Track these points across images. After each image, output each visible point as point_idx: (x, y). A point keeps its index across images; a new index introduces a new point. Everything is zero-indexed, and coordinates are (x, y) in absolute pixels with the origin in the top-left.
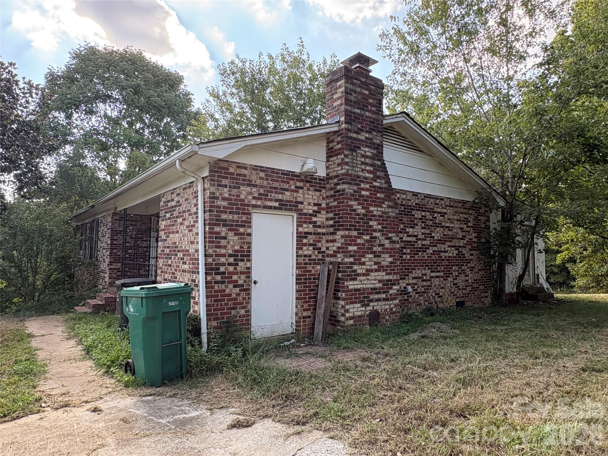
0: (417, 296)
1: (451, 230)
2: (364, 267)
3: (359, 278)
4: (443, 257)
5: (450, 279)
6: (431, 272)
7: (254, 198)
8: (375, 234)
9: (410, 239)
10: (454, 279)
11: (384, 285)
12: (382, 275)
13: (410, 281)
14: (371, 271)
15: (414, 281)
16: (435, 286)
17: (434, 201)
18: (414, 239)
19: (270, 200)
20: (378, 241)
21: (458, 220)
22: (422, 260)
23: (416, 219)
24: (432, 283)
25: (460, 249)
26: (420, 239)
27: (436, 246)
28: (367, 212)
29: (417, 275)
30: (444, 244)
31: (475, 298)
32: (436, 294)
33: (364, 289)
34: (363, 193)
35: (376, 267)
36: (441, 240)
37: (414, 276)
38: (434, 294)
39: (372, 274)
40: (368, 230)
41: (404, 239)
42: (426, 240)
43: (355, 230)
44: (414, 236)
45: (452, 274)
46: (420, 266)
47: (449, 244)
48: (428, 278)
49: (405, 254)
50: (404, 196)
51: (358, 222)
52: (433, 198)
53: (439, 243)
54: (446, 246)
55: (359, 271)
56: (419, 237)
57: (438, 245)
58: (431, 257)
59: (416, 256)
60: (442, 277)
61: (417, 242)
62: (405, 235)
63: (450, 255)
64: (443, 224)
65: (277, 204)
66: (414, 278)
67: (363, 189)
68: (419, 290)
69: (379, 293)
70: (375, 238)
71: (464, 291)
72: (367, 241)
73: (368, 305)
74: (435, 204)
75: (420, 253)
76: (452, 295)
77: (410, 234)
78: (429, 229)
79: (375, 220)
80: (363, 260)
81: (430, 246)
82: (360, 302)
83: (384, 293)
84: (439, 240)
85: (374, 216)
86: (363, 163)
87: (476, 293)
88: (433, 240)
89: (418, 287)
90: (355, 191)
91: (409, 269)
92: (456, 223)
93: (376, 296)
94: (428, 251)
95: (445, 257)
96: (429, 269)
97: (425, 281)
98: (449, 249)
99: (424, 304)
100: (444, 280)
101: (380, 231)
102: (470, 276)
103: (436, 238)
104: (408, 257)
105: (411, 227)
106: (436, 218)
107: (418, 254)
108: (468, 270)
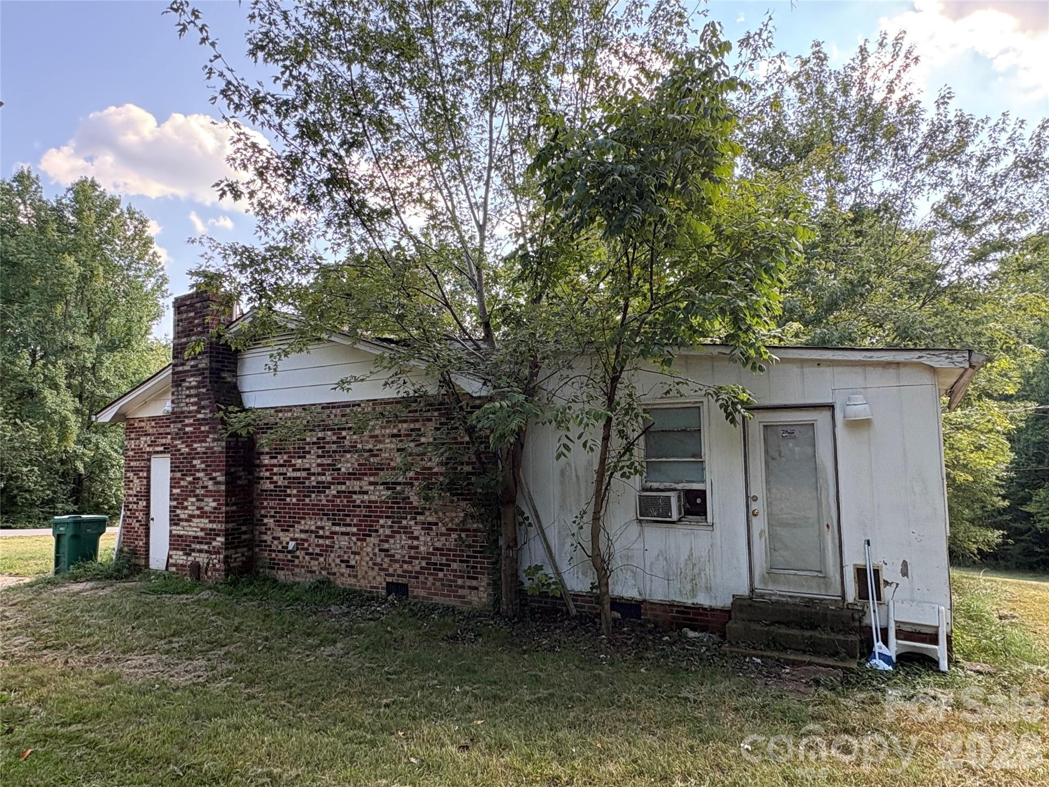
0: (307, 557)
1: (376, 456)
2: (186, 512)
3: (181, 523)
4: (358, 502)
5: (373, 540)
6: (333, 524)
7: (149, 446)
8: (199, 475)
9: (298, 474)
10: (382, 541)
11: (206, 534)
12: (204, 522)
13: (297, 535)
14: (193, 516)
15: (303, 536)
16: (340, 548)
17: (342, 411)
18: (304, 474)
19: (158, 445)
20: (201, 482)
21: (394, 436)
22: (316, 505)
23: (309, 444)
24: (334, 542)
25: (398, 488)
26: (314, 474)
27: (345, 484)
28: (191, 450)
29: (307, 528)
30: (360, 479)
31: (438, 584)
32: (342, 561)
33: (186, 536)
34: (187, 429)
35: (198, 512)
36: (355, 474)
37: (302, 528)
38: (338, 561)
39: (195, 520)
40: (190, 471)
41: (288, 475)
42: (324, 475)
43: (179, 471)
44: (304, 470)
45: (377, 531)
46: (313, 514)
47: (372, 479)
48: (327, 533)
49: (290, 496)
50: (290, 414)
51: (181, 463)
52: (339, 407)
53: (349, 479)
54: (363, 483)
55: (182, 516)
56: (312, 470)
57: (348, 482)
58: (333, 501)
59: (307, 500)
60: (354, 534)
61: (309, 479)
62: (290, 469)
63: (373, 498)
64: (359, 446)
65: (161, 449)
66: (302, 531)
67: (187, 425)
68: (311, 550)
69: (201, 543)
70: (198, 478)
71: (405, 566)
72: (190, 483)
73: (190, 555)
74: (343, 416)
75: (313, 495)
76: (376, 568)
77: (298, 466)
78: (331, 456)
79: (199, 458)
80: (186, 504)
81: (333, 484)
82: (183, 550)
83: (207, 543)
84: (349, 474)
85: (198, 453)
86: (188, 396)
87: (441, 575)
88: (338, 474)
89: (309, 545)
90: (179, 429)
91: (295, 518)
92: (387, 441)
93: (198, 547)
94: (327, 491)
95: (362, 502)
96: (328, 519)
97: (321, 537)
98: (372, 488)
99: (320, 573)
100: (358, 539)
101: (203, 470)
102: (422, 538)
103: (343, 470)
104: (294, 500)
105: (299, 457)
106: (344, 438)
107: (310, 496)
108: (419, 527)
